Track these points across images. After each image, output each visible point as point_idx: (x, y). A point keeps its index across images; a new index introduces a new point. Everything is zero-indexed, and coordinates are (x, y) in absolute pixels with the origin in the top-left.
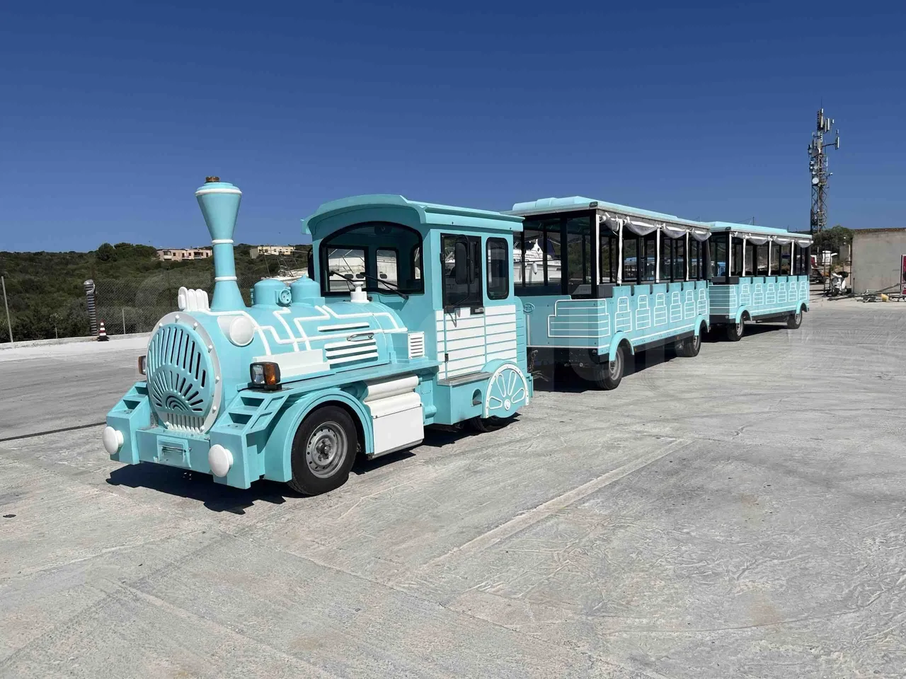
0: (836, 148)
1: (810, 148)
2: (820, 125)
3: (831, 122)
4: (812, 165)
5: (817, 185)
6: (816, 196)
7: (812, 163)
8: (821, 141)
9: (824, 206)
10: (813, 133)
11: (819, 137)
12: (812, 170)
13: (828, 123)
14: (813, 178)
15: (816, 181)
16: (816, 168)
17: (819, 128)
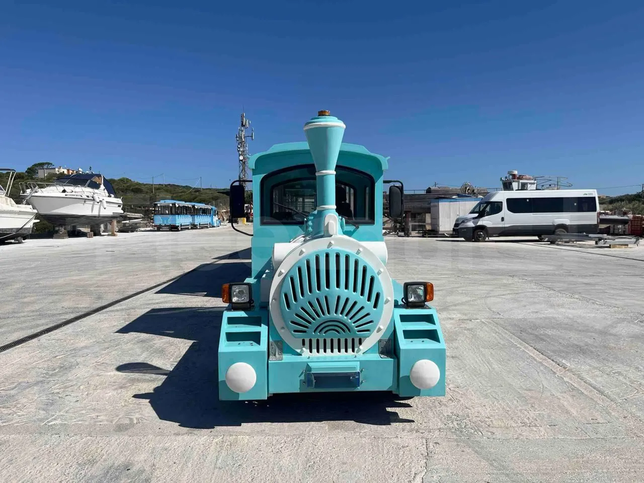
0: (252, 139)
1: (237, 137)
2: (243, 123)
3: (249, 123)
4: (239, 148)
5: (242, 160)
6: (241, 168)
7: (239, 146)
8: (243, 133)
9: (246, 174)
10: (239, 128)
11: (242, 131)
12: (239, 151)
13: (247, 122)
14: (239, 156)
15: (241, 158)
16: (241, 150)
17: (243, 125)
